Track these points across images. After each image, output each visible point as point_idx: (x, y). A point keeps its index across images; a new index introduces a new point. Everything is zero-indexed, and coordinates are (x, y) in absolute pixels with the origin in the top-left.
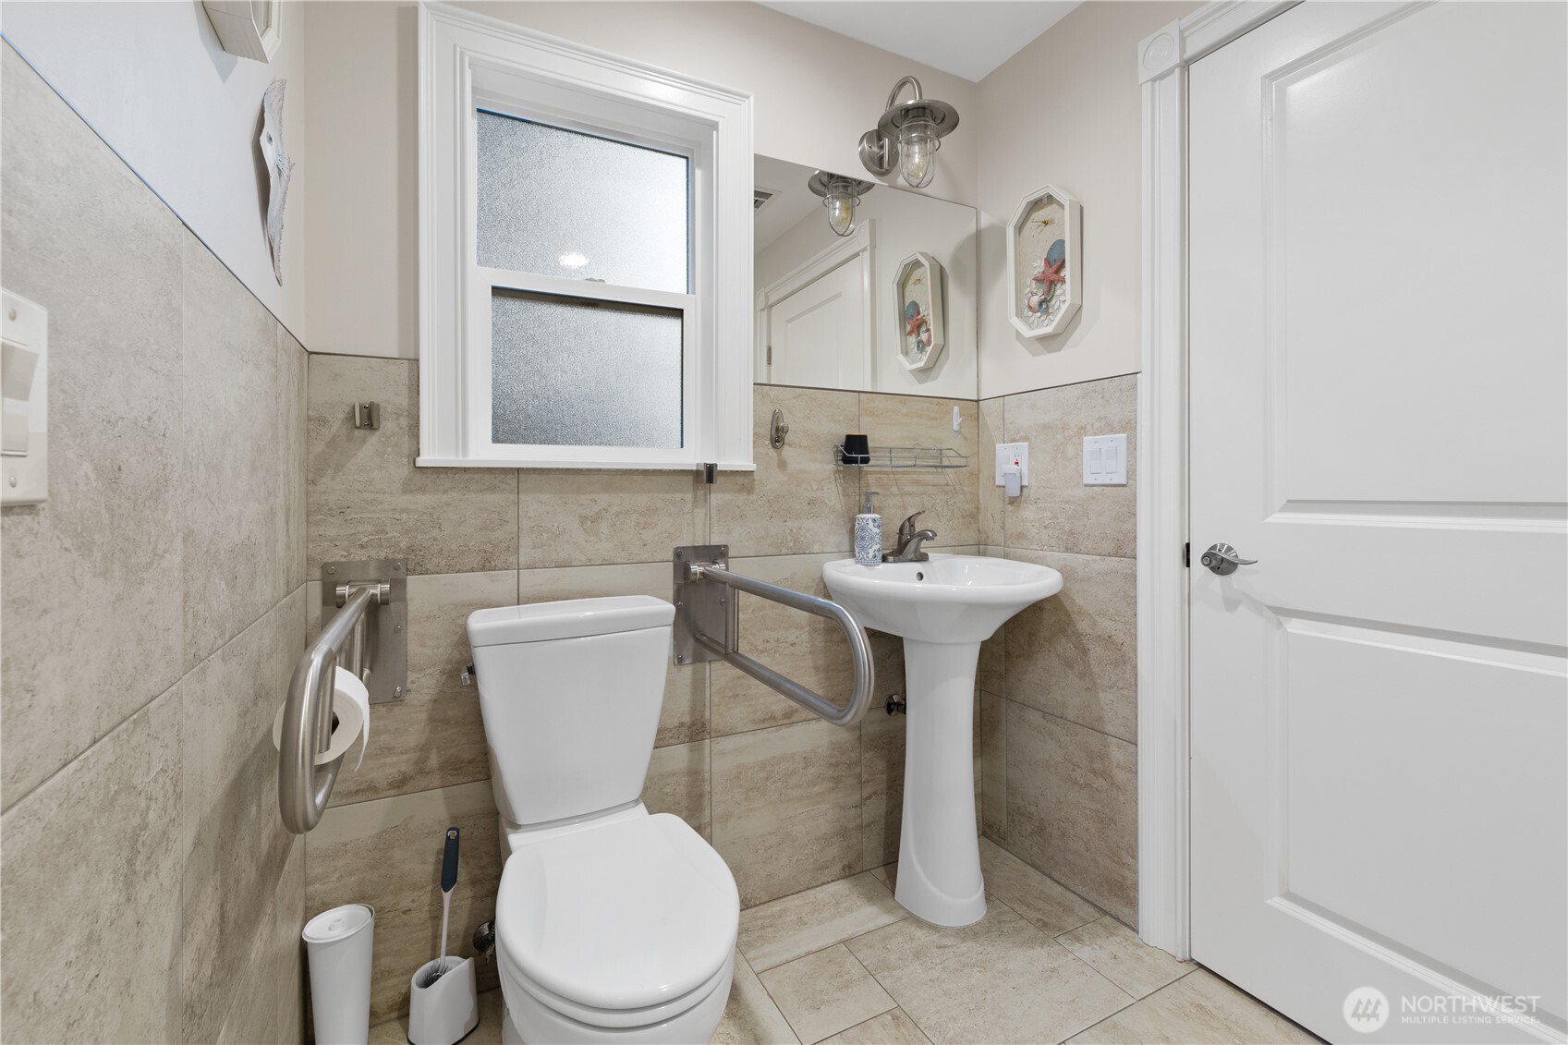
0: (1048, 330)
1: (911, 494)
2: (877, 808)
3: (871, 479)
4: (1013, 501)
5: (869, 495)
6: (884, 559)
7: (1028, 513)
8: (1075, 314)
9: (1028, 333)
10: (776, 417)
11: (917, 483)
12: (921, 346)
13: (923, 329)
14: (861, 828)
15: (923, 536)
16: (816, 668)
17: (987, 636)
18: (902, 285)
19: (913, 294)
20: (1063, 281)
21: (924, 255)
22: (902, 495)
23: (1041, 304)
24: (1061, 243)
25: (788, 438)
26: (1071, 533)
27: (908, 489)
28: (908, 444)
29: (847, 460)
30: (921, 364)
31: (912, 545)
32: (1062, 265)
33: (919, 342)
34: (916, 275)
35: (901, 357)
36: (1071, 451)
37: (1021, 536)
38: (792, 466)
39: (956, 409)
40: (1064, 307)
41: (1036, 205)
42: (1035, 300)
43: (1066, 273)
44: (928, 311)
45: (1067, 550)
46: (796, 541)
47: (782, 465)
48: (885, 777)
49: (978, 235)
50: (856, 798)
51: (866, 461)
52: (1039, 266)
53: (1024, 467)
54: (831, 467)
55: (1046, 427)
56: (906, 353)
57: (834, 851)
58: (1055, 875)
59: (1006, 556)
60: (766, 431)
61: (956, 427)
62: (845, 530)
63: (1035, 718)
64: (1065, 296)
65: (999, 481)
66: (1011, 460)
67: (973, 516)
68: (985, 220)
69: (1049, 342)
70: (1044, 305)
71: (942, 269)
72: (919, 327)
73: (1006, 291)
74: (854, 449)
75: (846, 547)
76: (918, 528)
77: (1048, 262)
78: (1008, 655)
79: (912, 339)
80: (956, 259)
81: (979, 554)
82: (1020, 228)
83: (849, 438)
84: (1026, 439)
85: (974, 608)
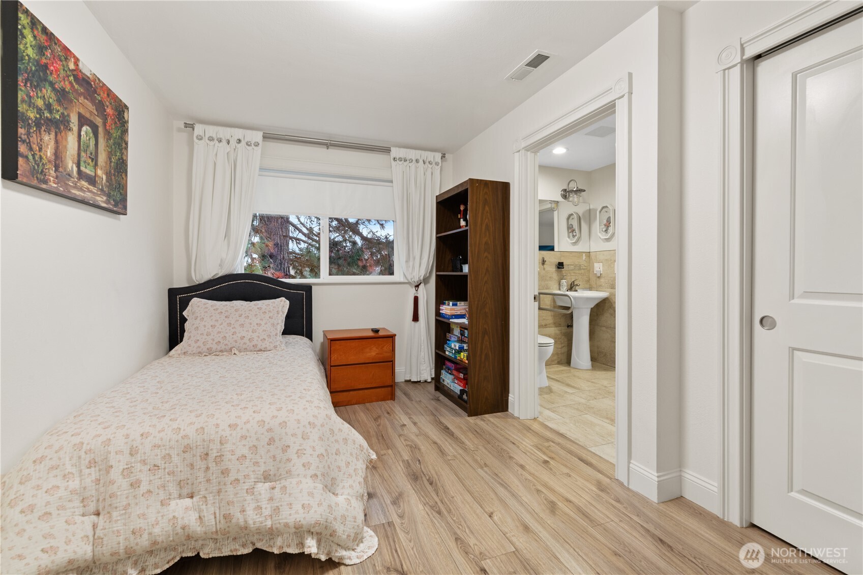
0: (607, 237)
1: (573, 276)
2: (565, 349)
3: (564, 272)
4: (599, 277)
5: (563, 276)
6: (567, 291)
7: (602, 280)
8: (613, 234)
9: (602, 238)
10: (543, 258)
11: (574, 273)
12: (574, 236)
13: (574, 232)
14: (561, 353)
15: (577, 285)
16: (551, 315)
17: (592, 307)
18: (568, 219)
19: (571, 222)
20: (610, 226)
21: (574, 212)
22: (571, 276)
23: (605, 231)
24: (610, 217)
25: (546, 263)
26: (612, 284)
27: (572, 274)
28: (572, 264)
29: (558, 268)
30: (574, 241)
31: (574, 288)
32: (610, 223)
33: (573, 235)
34: (572, 217)
35: (568, 239)
36: (612, 266)
37: (600, 286)
38: (546, 269)
39: (584, 255)
40: (611, 233)
41: (603, 208)
42: (604, 230)
43: (611, 224)
44: (576, 226)
45: (611, 288)
46: (547, 286)
47: (544, 269)
48: (567, 343)
49: (590, 210)
50: (560, 346)
51: (563, 268)
52: (605, 222)
53: (601, 269)
54: (555, 269)
55: (606, 260)
56: (569, 237)
57: (555, 358)
58: (609, 364)
59: (597, 291)
60: (541, 261)
61: (584, 259)
62: (557, 284)
63: (604, 329)
64: (611, 230)
65: (595, 272)
66: (598, 268)
67: (588, 281)
68: (592, 207)
69: (608, 240)
70: (606, 231)
71: (580, 217)
72: (573, 231)
73: (597, 227)
74: (560, 265)
75: (558, 288)
76: (575, 284)
77: (607, 221)
78: (597, 315)
79: (571, 234)
80: (583, 214)
81: (590, 290)
82: (600, 212)
83: (559, 263)
84: (602, 262)
85: (588, 299)
